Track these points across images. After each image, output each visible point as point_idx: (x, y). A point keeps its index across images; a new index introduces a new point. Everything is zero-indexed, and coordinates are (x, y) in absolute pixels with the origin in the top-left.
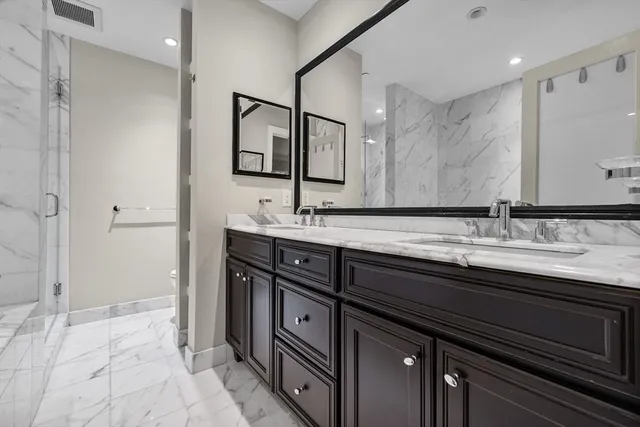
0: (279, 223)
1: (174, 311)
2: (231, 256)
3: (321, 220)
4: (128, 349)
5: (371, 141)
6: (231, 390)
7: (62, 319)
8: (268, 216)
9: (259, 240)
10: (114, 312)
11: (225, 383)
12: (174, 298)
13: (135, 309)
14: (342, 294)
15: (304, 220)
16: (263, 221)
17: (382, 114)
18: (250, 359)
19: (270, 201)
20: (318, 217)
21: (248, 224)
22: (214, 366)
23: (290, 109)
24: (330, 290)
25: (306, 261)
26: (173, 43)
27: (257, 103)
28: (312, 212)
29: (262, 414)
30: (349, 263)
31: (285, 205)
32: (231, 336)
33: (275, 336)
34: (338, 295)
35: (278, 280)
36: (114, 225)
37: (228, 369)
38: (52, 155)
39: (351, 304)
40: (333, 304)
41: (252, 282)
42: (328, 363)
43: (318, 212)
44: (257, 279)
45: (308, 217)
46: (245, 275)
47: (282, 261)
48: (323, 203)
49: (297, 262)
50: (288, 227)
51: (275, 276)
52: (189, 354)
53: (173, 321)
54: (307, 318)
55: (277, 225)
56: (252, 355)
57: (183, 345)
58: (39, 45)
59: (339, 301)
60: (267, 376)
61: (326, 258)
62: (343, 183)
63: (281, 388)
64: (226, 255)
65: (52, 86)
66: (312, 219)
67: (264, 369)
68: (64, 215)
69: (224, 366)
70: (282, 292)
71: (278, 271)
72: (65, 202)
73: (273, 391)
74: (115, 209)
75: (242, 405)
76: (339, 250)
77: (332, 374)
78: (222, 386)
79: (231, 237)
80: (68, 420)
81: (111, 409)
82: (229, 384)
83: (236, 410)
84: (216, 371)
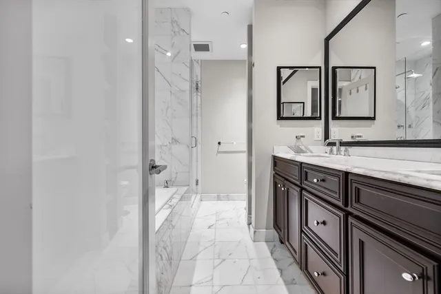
0: (312, 153)
1: (245, 204)
2: (276, 173)
3: (346, 151)
4: (223, 219)
5: (414, 75)
6: (275, 260)
7: (199, 196)
8: (303, 148)
9: (293, 164)
10: (219, 198)
11: (272, 254)
12: (245, 196)
13: (228, 198)
14: (349, 209)
15: (331, 151)
16: (299, 151)
17: (428, 46)
18: (287, 243)
19: (303, 137)
20: (343, 148)
21: (288, 153)
22: (266, 242)
23: (320, 68)
24: (340, 204)
25: (323, 180)
26: (245, 46)
27: (295, 69)
28: (338, 144)
29: (294, 282)
30: (354, 185)
31: (317, 139)
32: (277, 226)
33: (302, 231)
34: (346, 208)
35: (304, 192)
36: (218, 152)
37: (275, 246)
38: (194, 118)
39: (357, 218)
40: (342, 215)
41: (288, 192)
42: (338, 260)
43: (342, 144)
44: (291, 190)
45: (335, 148)
46: (284, 186)
47: (306, 179)
48: (352, 137)
49: (315, 181)
50: (318, 156)
51: (302, 189)
52: (252, 230)
53: (245, 209)
54: (324, 223)
55: (309, 154)
56: (288, 241)
57: (249, 224)
58: (188, 69)
59: (348, 214)
60: (297, 257)
61: (336, 179)
62: (374, 118)
63: (306, 269)
64: (273, 172)
65: (194, 86)
66: (338, 150)
67: (296, 252)
68: (199, 146)
69: (272, 244)
70: (307, 201)
71: (303, 186)
72: (199, 140)
73: (301, 268)
74: (219, 143)
75: (281, 271)
76: (347, 174)
77: (342, 269)
78: (270, 255)
79: (276, 161)
80: (199, 244)
81: (215, 246)
82: (274, 255)
83: (277, 273)
84: (267, 245)
